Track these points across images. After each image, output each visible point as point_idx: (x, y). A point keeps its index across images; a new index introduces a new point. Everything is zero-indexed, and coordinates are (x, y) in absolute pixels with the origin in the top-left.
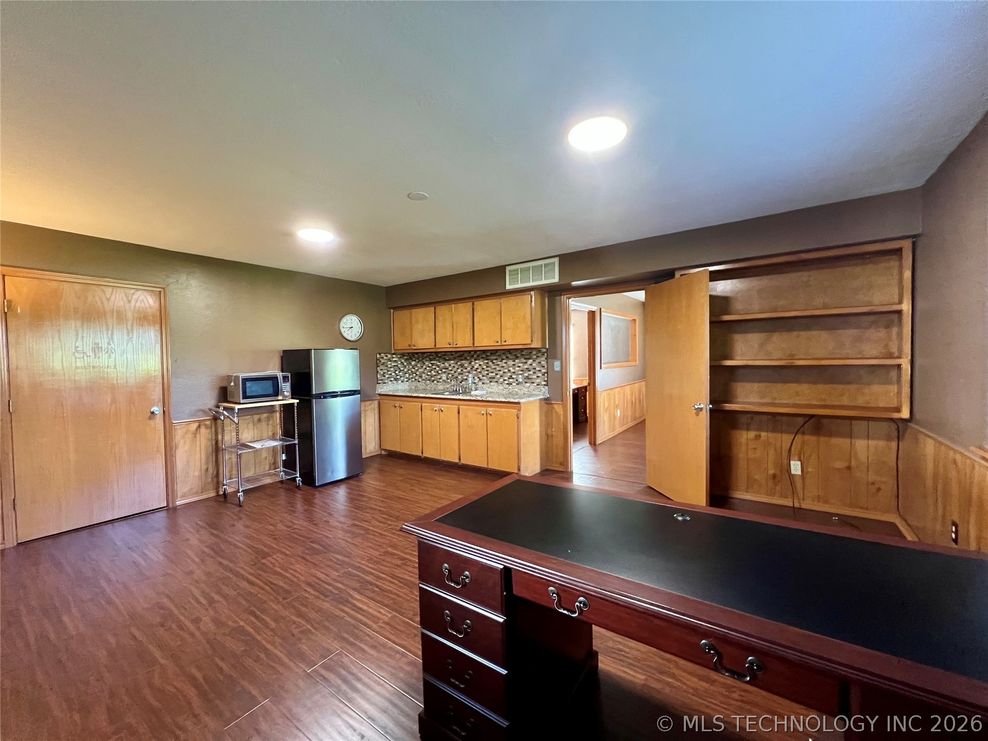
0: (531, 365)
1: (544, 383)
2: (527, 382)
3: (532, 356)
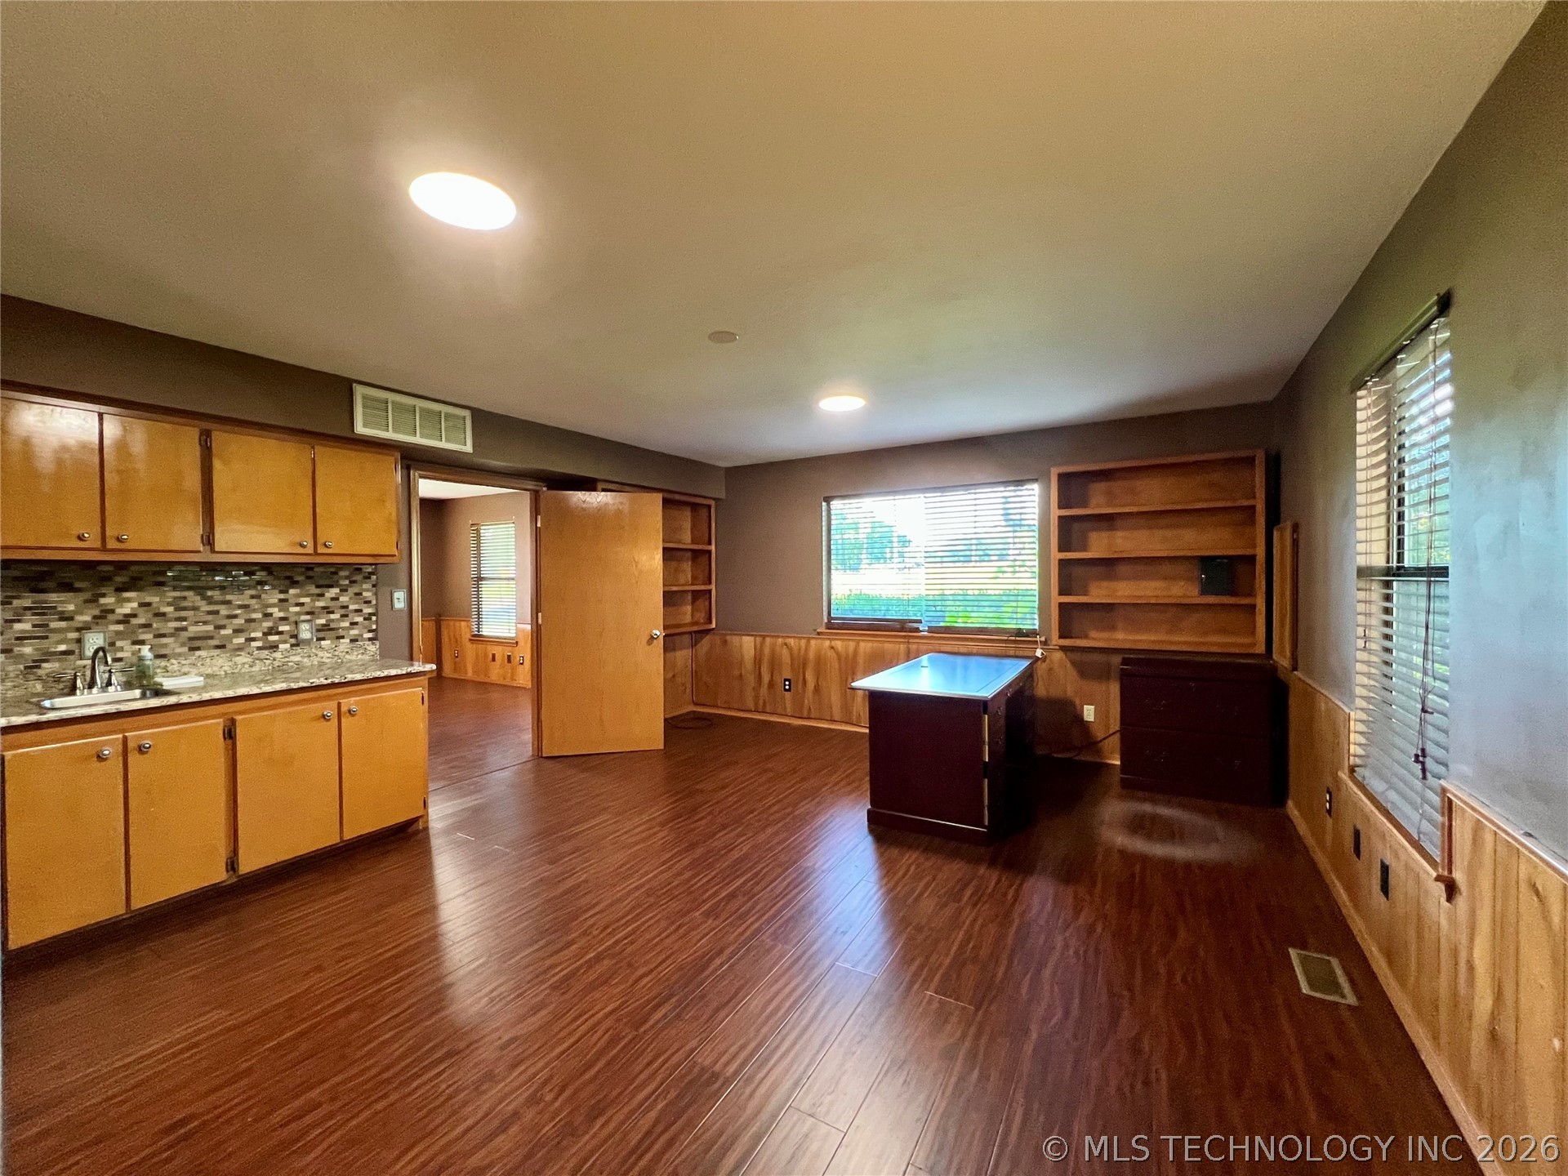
0: (335, 599)
1: (370, 635)
2: (323, 639)
3: (338, 581)
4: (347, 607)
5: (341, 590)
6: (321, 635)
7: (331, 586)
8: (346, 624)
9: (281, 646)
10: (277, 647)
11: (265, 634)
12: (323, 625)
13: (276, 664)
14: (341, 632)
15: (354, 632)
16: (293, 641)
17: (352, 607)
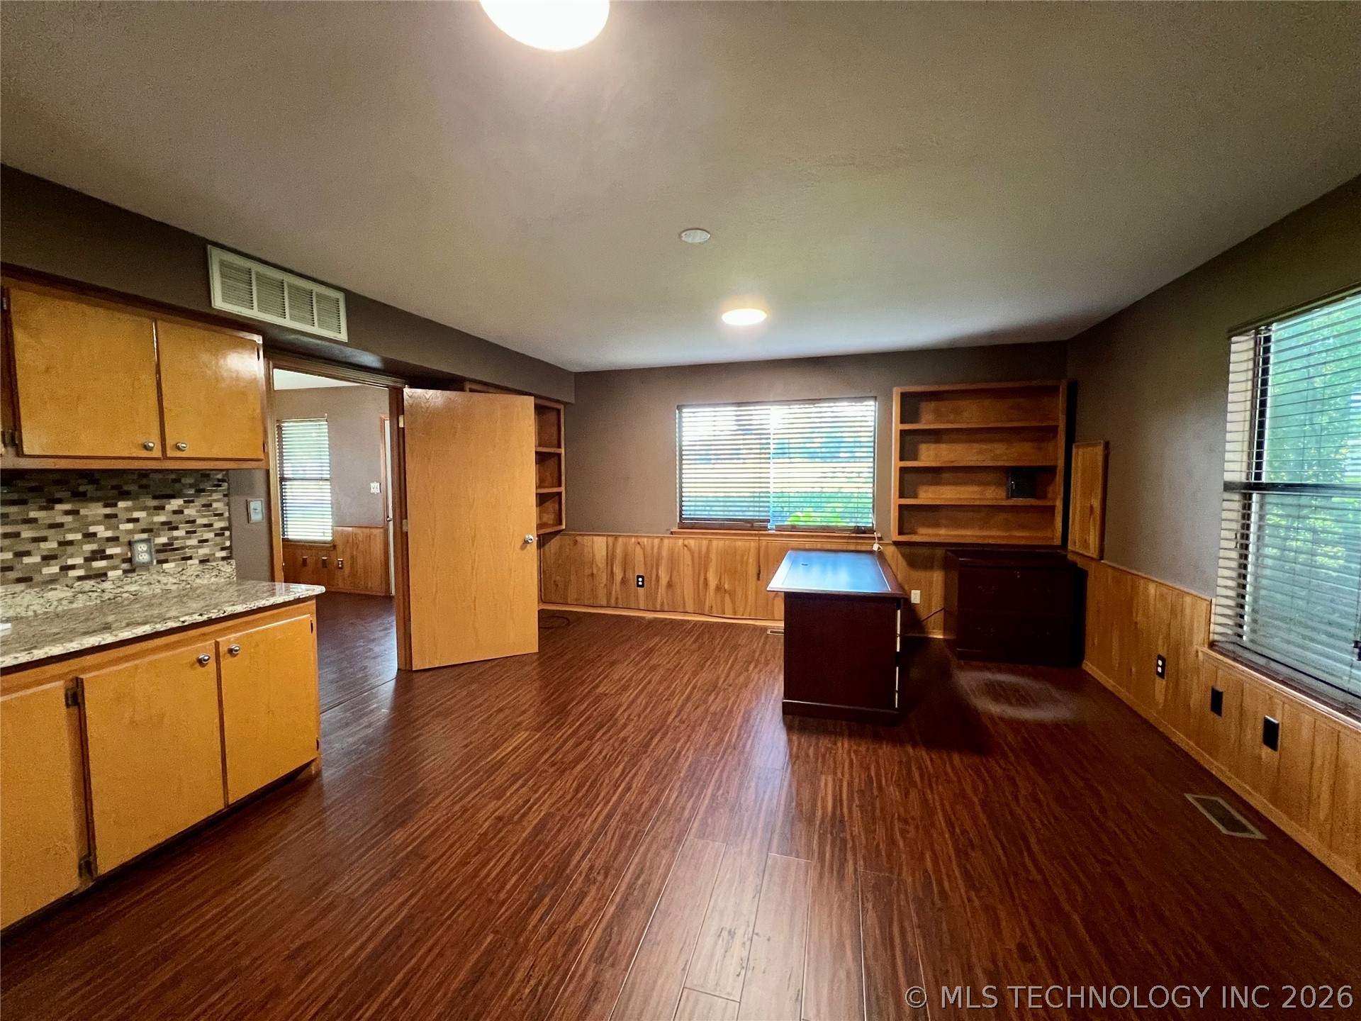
0: (179, 512)
1: (224, 554)
2: (166, 561)
3: (181, 490)
4: (194, 521)
5: (185, 502)
6: (162, 556)
7: (173, 497)
8: (194, 542)
9: (110, 574)
10: (105, 575)
11: (87, 560)
12: (164, 545)
13: (106, 596)
14: (188, 552)
15: (204, 551)
16: (125, 566)
17: (200, 521)
